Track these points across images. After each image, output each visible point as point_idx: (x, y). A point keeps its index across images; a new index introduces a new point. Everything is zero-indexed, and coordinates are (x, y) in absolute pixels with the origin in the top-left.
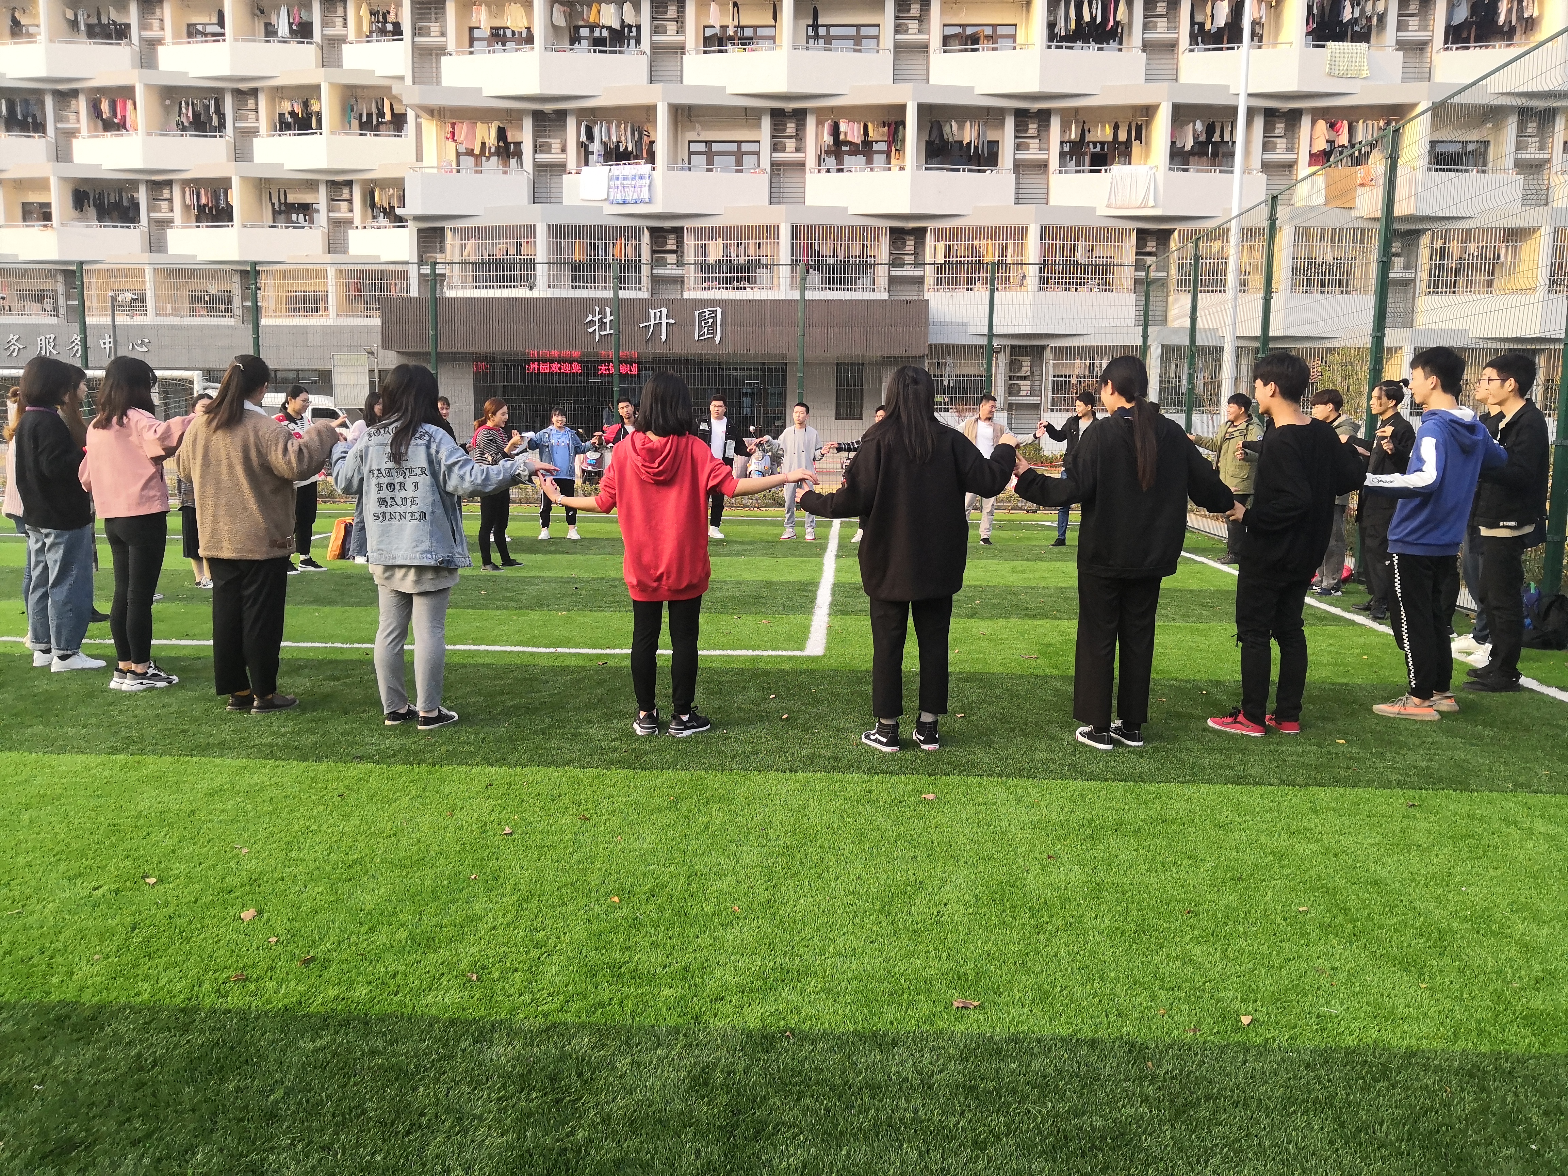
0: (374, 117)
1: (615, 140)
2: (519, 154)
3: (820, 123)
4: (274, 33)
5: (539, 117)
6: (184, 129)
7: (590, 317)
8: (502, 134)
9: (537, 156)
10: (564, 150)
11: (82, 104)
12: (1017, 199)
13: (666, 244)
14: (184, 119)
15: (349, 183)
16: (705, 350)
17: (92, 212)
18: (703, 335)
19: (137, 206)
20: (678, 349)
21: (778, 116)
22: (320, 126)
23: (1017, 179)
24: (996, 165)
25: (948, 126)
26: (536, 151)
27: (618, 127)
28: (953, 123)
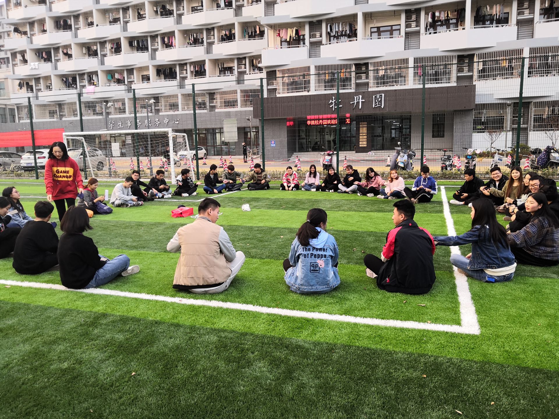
0: (253, 33)
1: (341, 30)
2: (304, 40)
3: (427, 14)
4: (220, 7)
5: (311, 24)
6: (191, 44)
7: (331, 101)
8: (297, 32)
9: (310, 39)
10: (321, 36)
11: (159, 39)
12: (518, 37)
13: (361, 70)
14: (191, 41)
15: (245, 58)
17: (163, 76)
18: (377, 105)
19: (176, 73)
20: (366, 112)
21: (409, 13)
22: (234, 38)
23: (518, 28)
24: (508, 23)
25: (485, 8)
26: (310, 38)
27: (342, 25)
28: (488, 7)
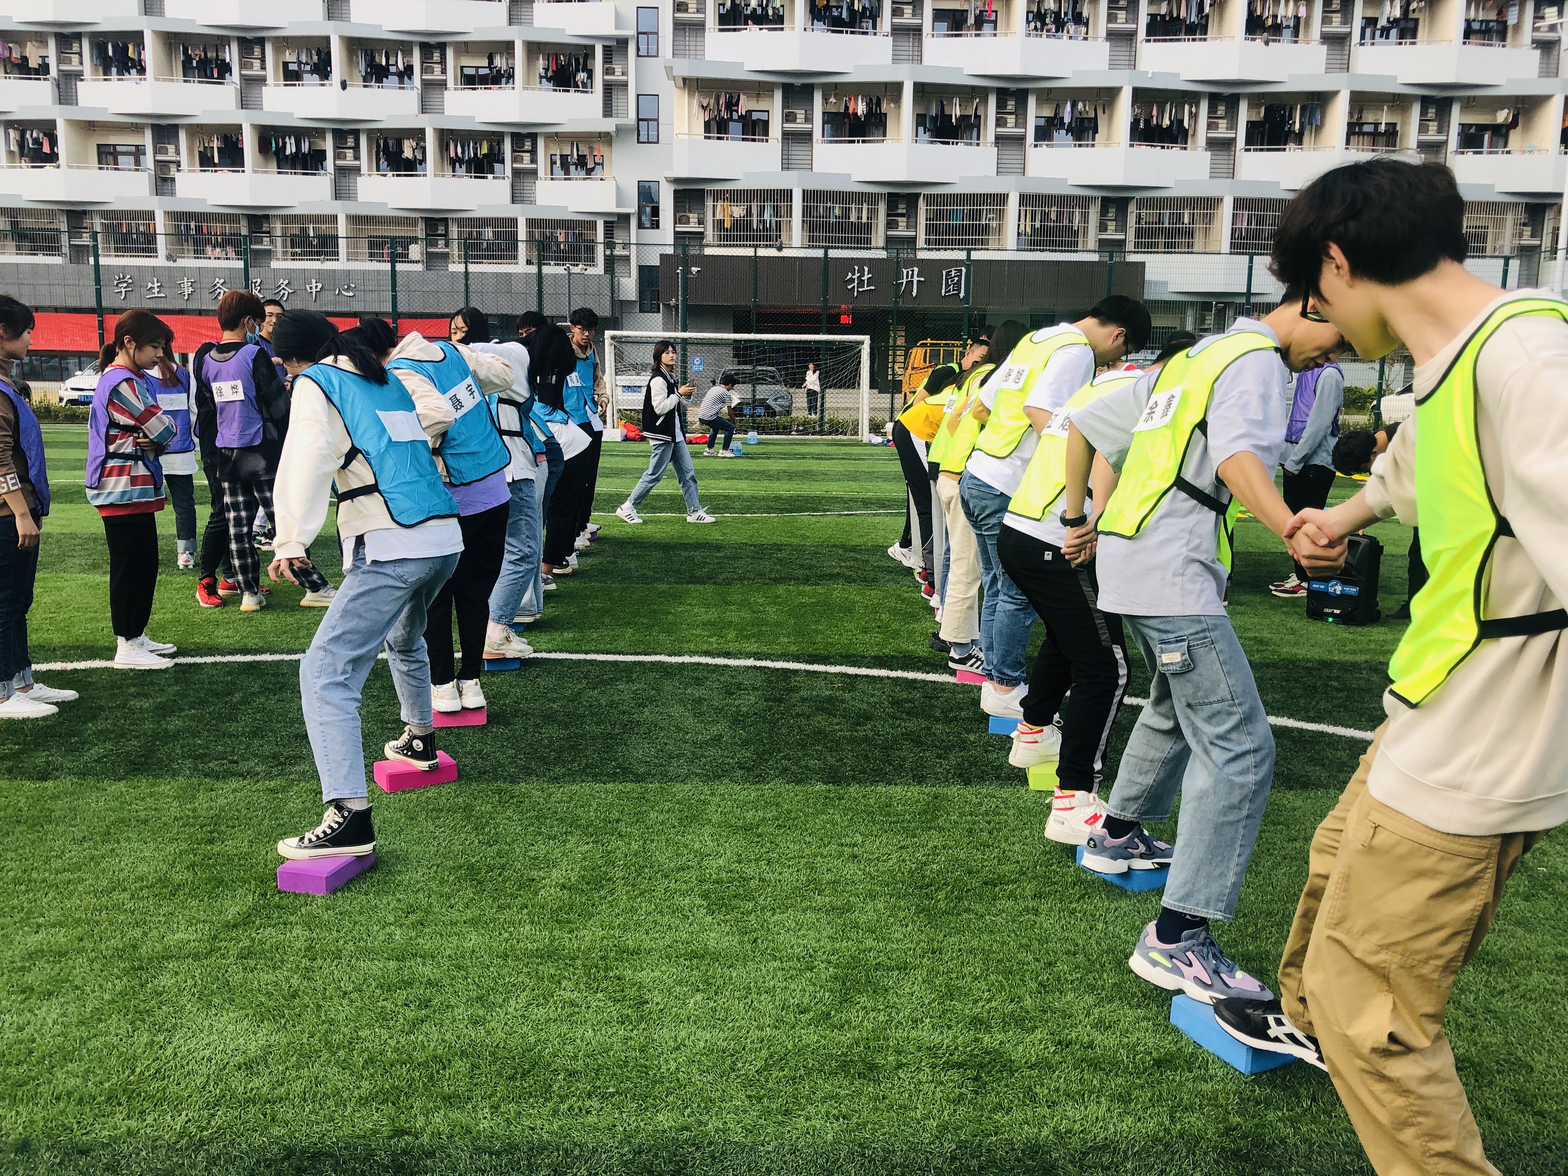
5: (788, 90)
7: (850, 275)
9: (784, 125)
10: (810, 120)
13: (897, 208)
16: (950, 305)
18: (949, 291)
19: (320, 153)
20: (925, 305)
26: (783, 121)
